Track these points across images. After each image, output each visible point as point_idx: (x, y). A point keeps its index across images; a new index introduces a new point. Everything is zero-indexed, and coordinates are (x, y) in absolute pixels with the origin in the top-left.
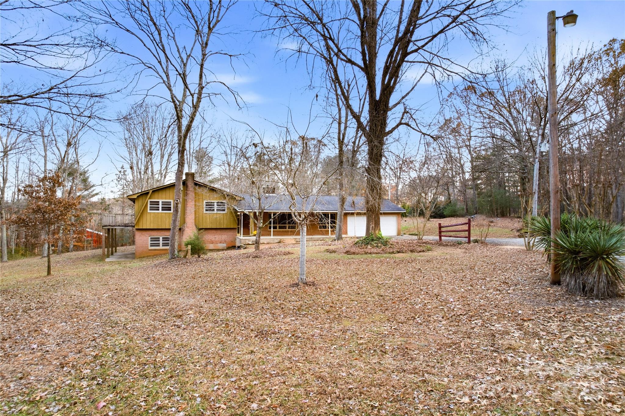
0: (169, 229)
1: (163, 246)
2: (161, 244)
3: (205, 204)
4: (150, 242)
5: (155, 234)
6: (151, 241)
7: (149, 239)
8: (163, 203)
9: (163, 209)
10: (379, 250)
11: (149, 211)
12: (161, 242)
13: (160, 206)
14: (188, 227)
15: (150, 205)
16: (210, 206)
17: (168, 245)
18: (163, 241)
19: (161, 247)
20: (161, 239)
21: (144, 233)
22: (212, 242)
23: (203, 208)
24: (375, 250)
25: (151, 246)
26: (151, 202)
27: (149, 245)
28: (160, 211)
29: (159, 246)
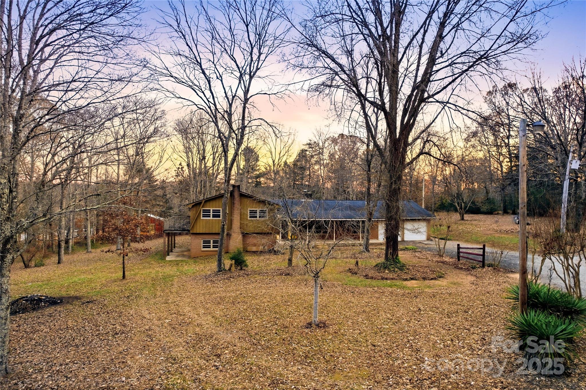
0: (218, 234)
1: (213, 247)
2: (212, 246)
3: (249, 212)
4: (202, 244)
5: (207, 238)
6: (204, 243)
7: (202, 242)
8: (214, 211)
9: (214, 216)
10: (395, 276)
11: (202, 218)
12: (212, 244)
13: (211, 214)
14: (234, 232)
15: (203, 212)
16: (253, 214)
17: (217, 247)
18: (213, 243)
19: (212, 249)
20: (212, 242)
21: (198, 236)
22: (255, 245)
23: (247, 216)
24: (391, 276)
25: (204, 248)
26: (203, 210)
27: (202, 246)
28: (211, 218)
29: (210, 247)
